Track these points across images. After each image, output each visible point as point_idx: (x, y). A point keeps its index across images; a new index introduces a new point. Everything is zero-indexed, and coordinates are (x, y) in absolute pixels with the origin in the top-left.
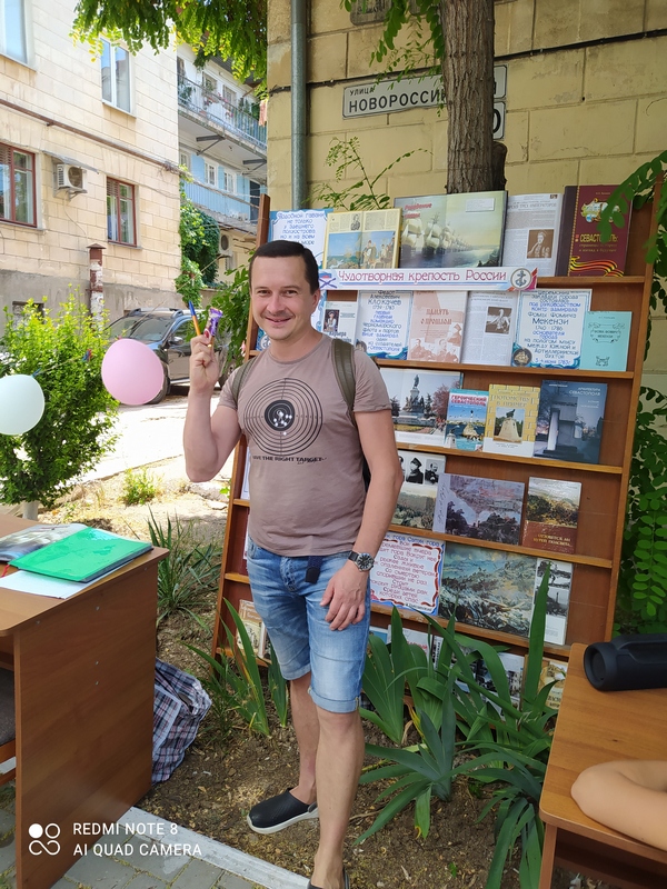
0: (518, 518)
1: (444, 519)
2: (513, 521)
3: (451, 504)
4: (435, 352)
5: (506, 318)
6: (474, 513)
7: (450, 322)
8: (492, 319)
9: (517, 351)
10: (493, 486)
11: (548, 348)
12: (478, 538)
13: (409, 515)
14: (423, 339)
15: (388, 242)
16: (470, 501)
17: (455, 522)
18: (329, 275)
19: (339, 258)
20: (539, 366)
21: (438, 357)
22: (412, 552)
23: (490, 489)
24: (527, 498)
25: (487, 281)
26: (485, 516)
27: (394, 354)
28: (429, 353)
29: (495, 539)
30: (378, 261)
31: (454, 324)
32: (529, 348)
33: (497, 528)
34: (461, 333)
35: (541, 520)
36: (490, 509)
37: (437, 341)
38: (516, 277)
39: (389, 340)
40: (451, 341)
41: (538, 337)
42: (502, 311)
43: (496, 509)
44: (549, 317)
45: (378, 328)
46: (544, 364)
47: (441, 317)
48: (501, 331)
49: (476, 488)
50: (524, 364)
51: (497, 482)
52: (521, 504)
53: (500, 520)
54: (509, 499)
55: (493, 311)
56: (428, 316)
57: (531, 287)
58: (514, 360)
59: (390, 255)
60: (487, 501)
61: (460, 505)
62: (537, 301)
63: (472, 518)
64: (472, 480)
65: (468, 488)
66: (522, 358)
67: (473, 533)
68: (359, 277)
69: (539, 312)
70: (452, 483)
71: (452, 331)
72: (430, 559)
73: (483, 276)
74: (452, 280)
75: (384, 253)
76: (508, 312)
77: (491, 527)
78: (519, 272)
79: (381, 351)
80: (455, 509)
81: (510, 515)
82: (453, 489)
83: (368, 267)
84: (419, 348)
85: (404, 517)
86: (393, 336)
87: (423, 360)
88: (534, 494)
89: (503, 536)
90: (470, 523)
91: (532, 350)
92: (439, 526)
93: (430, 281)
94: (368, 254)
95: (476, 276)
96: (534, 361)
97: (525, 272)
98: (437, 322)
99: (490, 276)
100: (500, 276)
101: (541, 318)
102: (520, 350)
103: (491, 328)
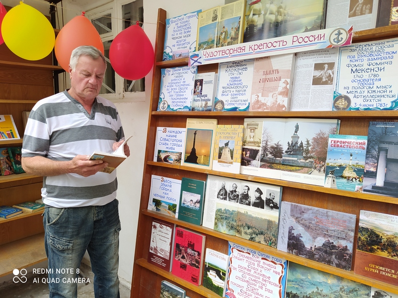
0: (350, 247)
1: (286, 240)
2: (345, 249)
3: (291, 229)
4: (269, 104)
5: (330, 72)
6: (311, 238)
7: (280, 80)
8: (318, 74)
9: (337, 98)
10: (327, 216)
11: (366, 94)
12: (315, 260)
13: (255, 233)
14: (260, 95)
15: (236, 25)
16: (307, 227)
17: (295, 244)
18: (197, 56)
19: (204, 43)
20: (358, 109)
21: (271, 107)
22: (261, 264)
23: (324, 218)
24: (358, 229)
25: (309, 42)
26: (320, 242)
27: (243, 107)
28: (264, 104)
29: (329, 262)
30: (229, 40)
31: (283, 80)
32: (348, 95)
33: (331, 254)
34: (288, 87)
35: (372, 250)
36: (325, 235)
37: (271, 94)
38: (334, 36)
39: (240, 98)
40: (281, 94)
41: (355, 84)
42: (326, 66)
43: (330, 236)
44: (366, 67)
45: (232, 90)
46: (362, 107)
47: (275, 76)
48: (326, 83)
49: (311, 216)
50: (344, 109)
51: (332, 213)
52: (352, 234)
53: (334, 247)
54: (341, 229)
55: (318, 67)
56: (264, 77)
57: (348, 42)
58: (335, 106)
59: (237, 34)
60: (322, 229)
61: (299, 230)
62: (355, 53)
63: (310, 242)
64: (308, 209)
65: (305, 216)
66: (342, 104)
67: (311, 255)
68: (215, 54)
69: (357, 63)
70: (292, 211)
71: (281, 85)
72: (276, 273)
73: (306, 39)
74: (281, 46)
75: (233, 34)
76: (331, 65)
77: (326, 252)
78: (336, 32)
79: (233, 106)
80: (295, 233)
81: (343, 243)
82: (293, 216)
83: (222, 46)
84: (258, 101)
85: (251, 234)
86: (242, 94)
87: (260, 110)
88: (364, 226)
89: (336, 261)
90: (308, 246)
91: (351, 96)
92: (282, 246)
93: (265, 49)
94: (223, 36)
95: (300, 40)
96: (353, 105)
97: (342, 31)
98: (271, 80)
99: (311, 39)
100: (319, 37)
101: (358, 68)
102: (340, 97)
103: (317, 81)
